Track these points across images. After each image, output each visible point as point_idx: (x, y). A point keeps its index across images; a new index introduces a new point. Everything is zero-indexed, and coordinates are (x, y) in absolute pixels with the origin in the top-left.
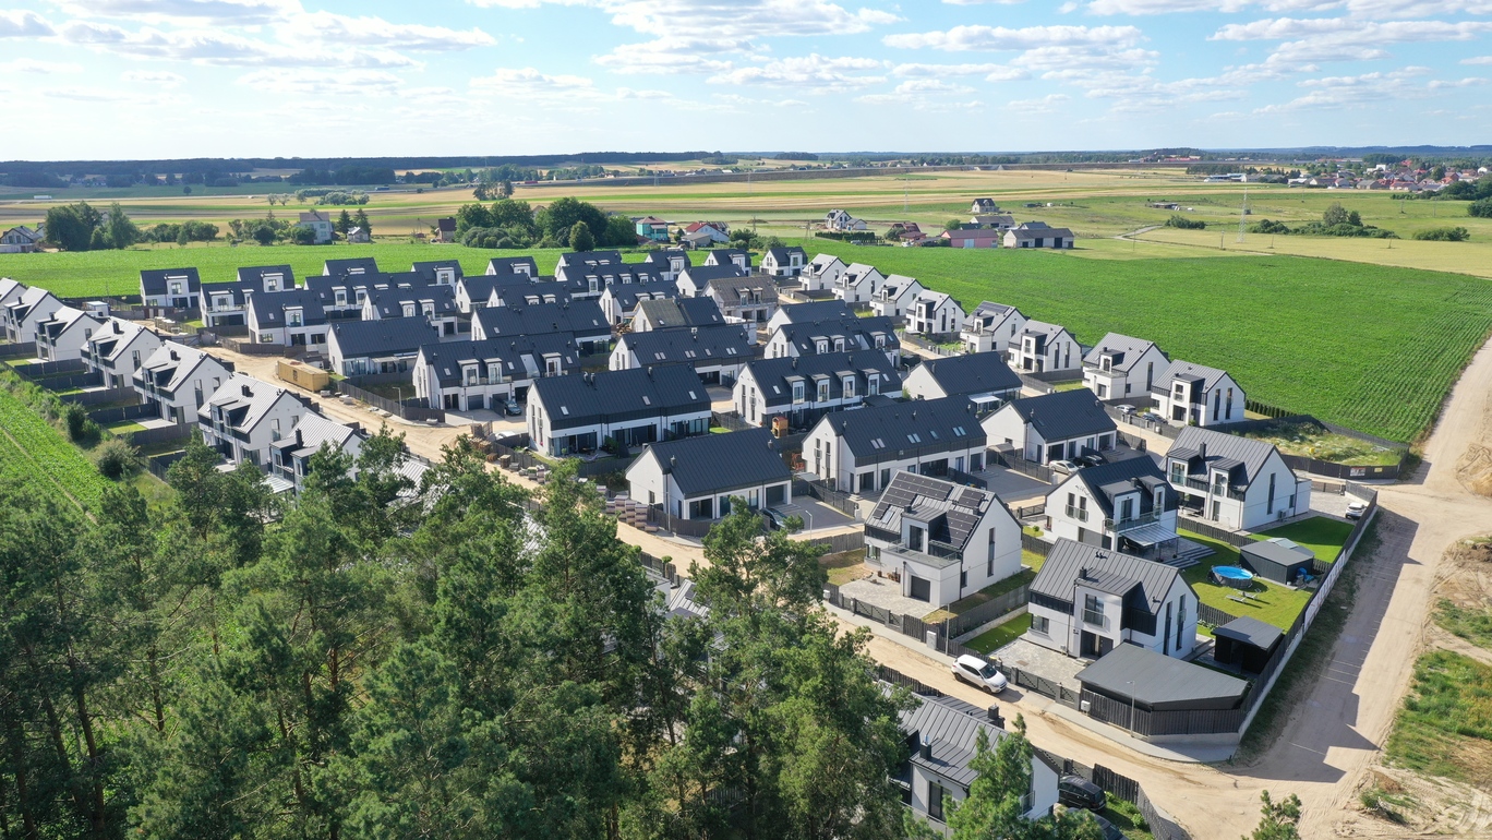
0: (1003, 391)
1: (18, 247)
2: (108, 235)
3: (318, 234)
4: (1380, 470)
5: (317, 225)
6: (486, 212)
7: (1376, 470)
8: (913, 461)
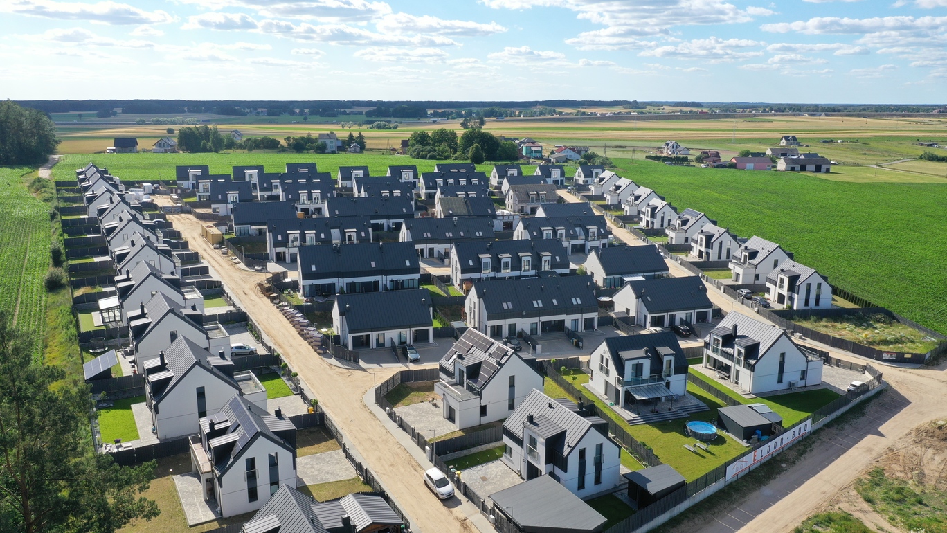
0: (653, 273)
1: (163, 149)
2: (210, 144)
3: (328, 147)
4: (910, 356)
5: (328, 142)
6: (428, 136)
7: (906, 356)
8: (535, 320)
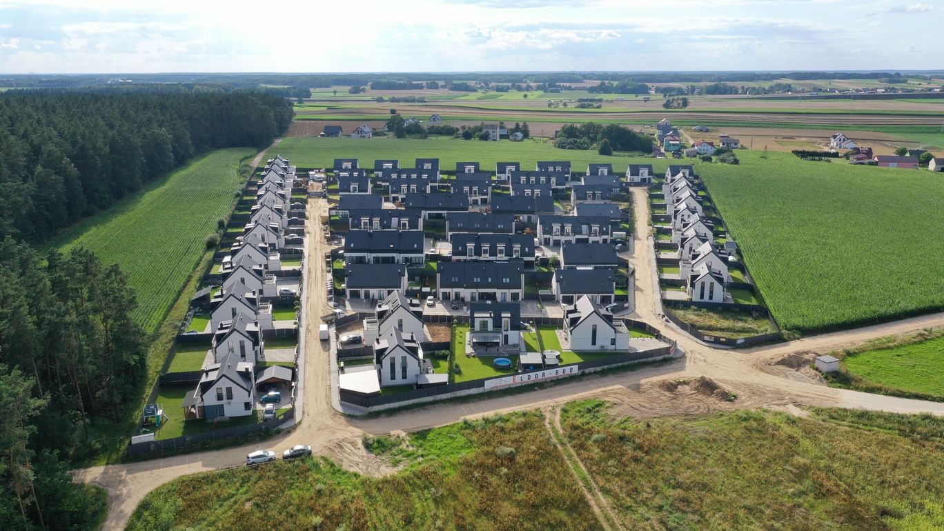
4: (724, 340)
5: (490, 131)
7: (721, 339)
8: (474, 290)
